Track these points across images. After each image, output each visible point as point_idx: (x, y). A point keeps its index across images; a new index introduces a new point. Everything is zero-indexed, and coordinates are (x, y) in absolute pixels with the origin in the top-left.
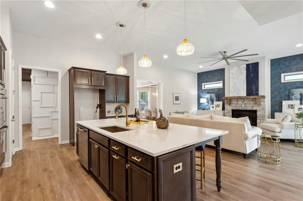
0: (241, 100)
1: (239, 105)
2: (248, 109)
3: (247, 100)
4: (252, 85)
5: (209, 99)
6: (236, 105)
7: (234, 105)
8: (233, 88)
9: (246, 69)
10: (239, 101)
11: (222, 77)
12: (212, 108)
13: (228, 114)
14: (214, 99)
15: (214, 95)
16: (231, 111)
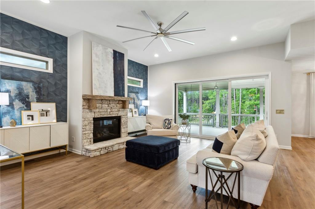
0: (106, 103)
1: (103, 110)
3: (113, 102)
4: (119, 82)
7: (98, 110)
9: (113, 57)
10: (104, 103)
11: (51, 50)
12: (29, 119)
13: (88, 127)
14: (31, 96)
15: (30, 87)
16: (93, 122)
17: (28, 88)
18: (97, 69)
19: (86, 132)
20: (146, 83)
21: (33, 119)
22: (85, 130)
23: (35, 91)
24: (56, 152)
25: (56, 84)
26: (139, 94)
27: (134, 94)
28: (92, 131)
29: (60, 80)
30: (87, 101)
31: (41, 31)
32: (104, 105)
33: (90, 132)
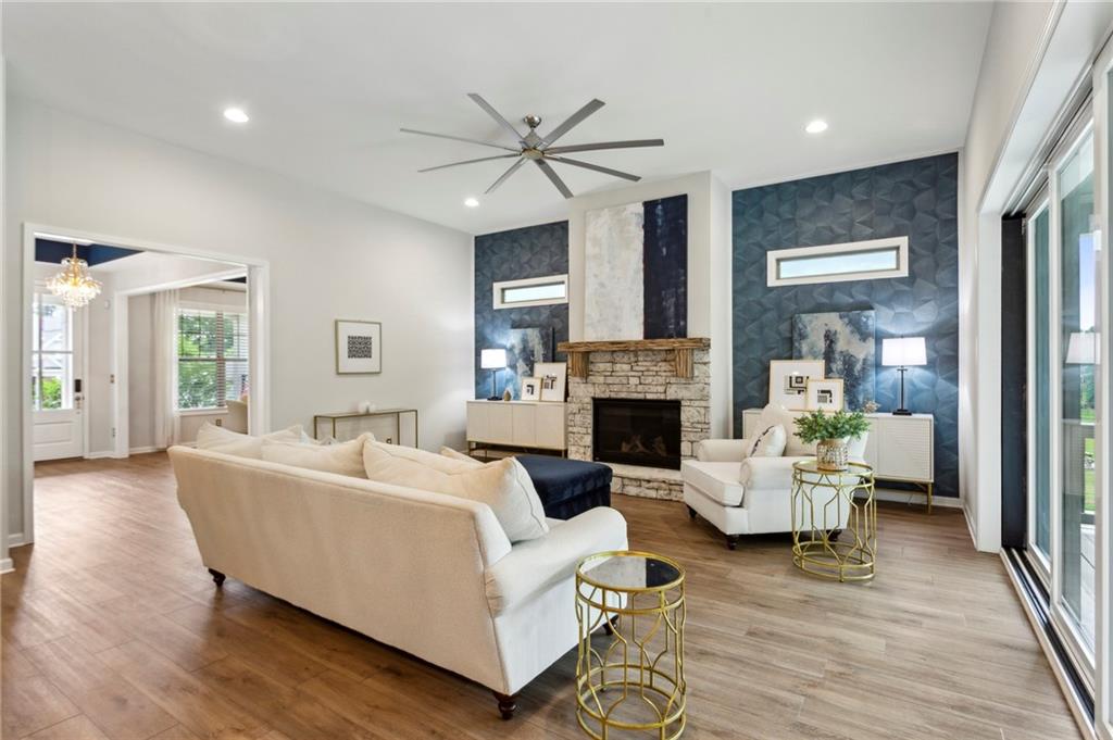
0: (626, 359)
1: (617, 381)
2: (649, 397)
3: (647, 356)
4: (663, 292)
5: (517, 351)
6: (610, 380)
7: (601, 379)
8: (597, 303)
9: (643, 222)
12: (528, 391)
13: (577, 419)
14: (537, 351)
15: (537, 336)
16: (591, 407)
17: (534, 336)
19: (575, 429)
21: (532, 392)
22: (572, 423)
23: (542, 342)
26: (873, 312)
32: (618, 365)
33: (584, 431)
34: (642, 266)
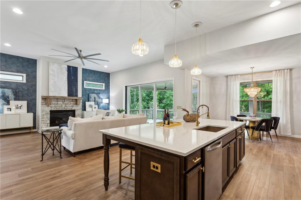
0: (61, 101)
1: (59, 106)
2: (68, 109)
3: (67, 100)
4: (72, 87)
6: (56, 106)
7: (54, 106)
8: (53, 86)
9: (67, 70)
10: (59, 101)
11: (25, 69)
12: (8, 110)
13: (45, 116)
14: (11, 97)
15: (10, 92)
16: (49, 113)
17: (9, 92)
18: (53, 79)
19: (44, 119)
20: (108, 86)
21: (10, 111)
22: (43, 118)
23: (13, 94)
24: (28, 131)
25: (28, 89)
26: (100, 95)
27: (95, 94)
28: (49, 119)
29: (31, 87)
30: (44, 100)
31: (18, 58)
32: (59, 102)
33: (47, 119)
34: (67, 80)
